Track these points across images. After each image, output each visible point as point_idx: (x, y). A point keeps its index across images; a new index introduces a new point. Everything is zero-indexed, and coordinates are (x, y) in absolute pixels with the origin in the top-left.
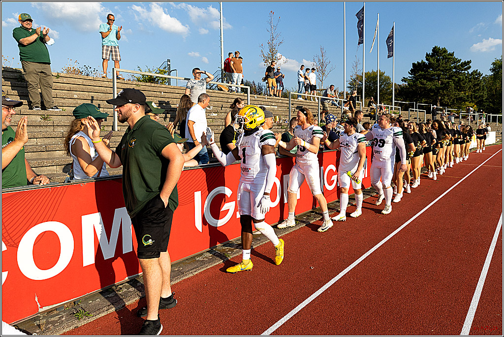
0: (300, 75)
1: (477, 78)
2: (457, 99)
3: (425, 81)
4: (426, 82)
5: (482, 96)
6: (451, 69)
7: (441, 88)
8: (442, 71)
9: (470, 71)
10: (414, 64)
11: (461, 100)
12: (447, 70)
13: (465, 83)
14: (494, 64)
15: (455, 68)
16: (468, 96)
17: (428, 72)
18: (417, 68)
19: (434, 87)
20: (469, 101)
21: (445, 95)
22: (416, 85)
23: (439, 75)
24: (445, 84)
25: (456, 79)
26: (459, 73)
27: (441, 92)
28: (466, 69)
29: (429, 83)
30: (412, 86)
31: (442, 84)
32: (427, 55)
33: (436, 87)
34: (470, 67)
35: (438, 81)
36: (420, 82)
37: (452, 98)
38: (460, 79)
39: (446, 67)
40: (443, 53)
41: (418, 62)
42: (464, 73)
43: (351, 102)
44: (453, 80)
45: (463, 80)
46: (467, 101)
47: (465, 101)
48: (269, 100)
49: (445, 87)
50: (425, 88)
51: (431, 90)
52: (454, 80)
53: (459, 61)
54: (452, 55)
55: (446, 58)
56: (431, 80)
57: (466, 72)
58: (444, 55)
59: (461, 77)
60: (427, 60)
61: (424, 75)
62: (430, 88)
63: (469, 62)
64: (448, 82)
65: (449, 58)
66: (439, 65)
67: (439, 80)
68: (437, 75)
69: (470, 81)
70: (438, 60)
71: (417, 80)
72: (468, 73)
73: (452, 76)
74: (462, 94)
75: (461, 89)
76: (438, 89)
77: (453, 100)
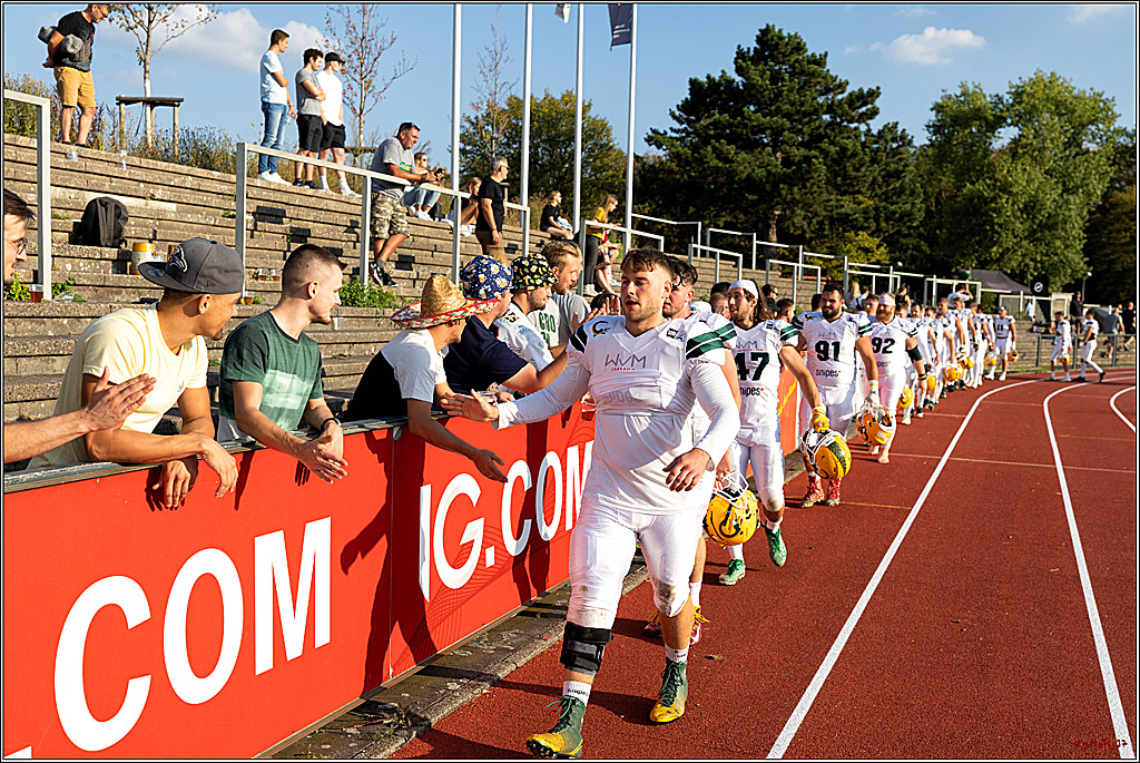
0: (273, 74)
1: (895, 152)
2: (832, 220)
3: (732, 149)
4: (736, 154)
5: (910, 214)
6: (816, 111)
7: (785, 179)
8: (788, 116)
9: (876, 125)
10: (694, 83)
11: (845, 223)
12: (805, 114)
13: (862, 165)
14: (938, 108)
15: (830, 109)
16: (865, 211)
17: (743, 118)
18: (703, 98)
19: (760, 172)
20: (868, 228)
21: (794, 202)
22: (701, 161)
23: (777, 132)
24: (799, 164)
25: (833, 149)
26: (843, 130)
27: (784, 192)
28: (863, 118)
29: (743, 155)
30: (688, 163)
31: (786, 162)
32: (741, 55)
33: (769, 173)
34: (874, 113)
35: (775, 153)
36: (714, 149)
37: (816, 215)
38: (844, 149)
39: (802, 104)
40: (791, 53)
41: (708, 77)
42: (856, 128)
43: (489, 201)
44: (822, 151)
45: (854, 155)
46: (863, 229)
47: (857, 228)
48: (140, 174)
49: (798, 174)
50: (731, 174)
51: (751, 184)
52: (825, 153)
53: (842, 86)
54: (820, 61)
55: (802, 72)
56: (750, 145)
57: (863, 127)
58: (796, 61)
59: (849, 143)
60: (739, 70)
61: (730, 126)
62: (749, 175)
63: (874, 94)
64: (807, 159)
65: (813, 74)
66: (779, 95)
67: (776, 146)
68: (771, 128)
69: (874, 161)
70: (776, 78)
71: (706, 141)
72: (869, 130)
73: (820, 138)
74: (848, 205)
75: (844, 184)
76: (776, 180)
77: (821, 223)
